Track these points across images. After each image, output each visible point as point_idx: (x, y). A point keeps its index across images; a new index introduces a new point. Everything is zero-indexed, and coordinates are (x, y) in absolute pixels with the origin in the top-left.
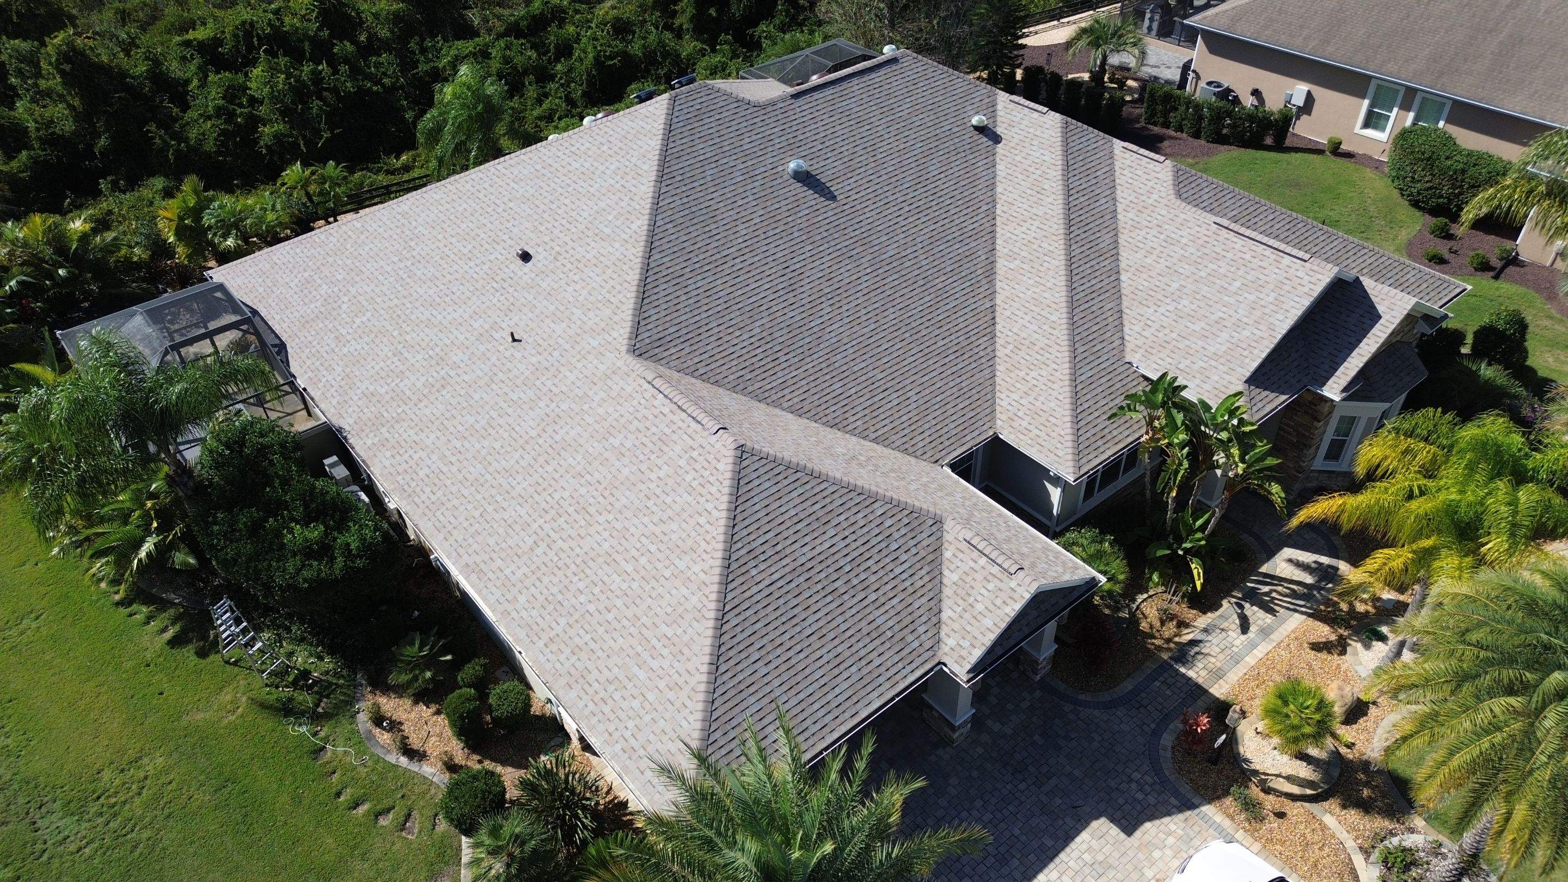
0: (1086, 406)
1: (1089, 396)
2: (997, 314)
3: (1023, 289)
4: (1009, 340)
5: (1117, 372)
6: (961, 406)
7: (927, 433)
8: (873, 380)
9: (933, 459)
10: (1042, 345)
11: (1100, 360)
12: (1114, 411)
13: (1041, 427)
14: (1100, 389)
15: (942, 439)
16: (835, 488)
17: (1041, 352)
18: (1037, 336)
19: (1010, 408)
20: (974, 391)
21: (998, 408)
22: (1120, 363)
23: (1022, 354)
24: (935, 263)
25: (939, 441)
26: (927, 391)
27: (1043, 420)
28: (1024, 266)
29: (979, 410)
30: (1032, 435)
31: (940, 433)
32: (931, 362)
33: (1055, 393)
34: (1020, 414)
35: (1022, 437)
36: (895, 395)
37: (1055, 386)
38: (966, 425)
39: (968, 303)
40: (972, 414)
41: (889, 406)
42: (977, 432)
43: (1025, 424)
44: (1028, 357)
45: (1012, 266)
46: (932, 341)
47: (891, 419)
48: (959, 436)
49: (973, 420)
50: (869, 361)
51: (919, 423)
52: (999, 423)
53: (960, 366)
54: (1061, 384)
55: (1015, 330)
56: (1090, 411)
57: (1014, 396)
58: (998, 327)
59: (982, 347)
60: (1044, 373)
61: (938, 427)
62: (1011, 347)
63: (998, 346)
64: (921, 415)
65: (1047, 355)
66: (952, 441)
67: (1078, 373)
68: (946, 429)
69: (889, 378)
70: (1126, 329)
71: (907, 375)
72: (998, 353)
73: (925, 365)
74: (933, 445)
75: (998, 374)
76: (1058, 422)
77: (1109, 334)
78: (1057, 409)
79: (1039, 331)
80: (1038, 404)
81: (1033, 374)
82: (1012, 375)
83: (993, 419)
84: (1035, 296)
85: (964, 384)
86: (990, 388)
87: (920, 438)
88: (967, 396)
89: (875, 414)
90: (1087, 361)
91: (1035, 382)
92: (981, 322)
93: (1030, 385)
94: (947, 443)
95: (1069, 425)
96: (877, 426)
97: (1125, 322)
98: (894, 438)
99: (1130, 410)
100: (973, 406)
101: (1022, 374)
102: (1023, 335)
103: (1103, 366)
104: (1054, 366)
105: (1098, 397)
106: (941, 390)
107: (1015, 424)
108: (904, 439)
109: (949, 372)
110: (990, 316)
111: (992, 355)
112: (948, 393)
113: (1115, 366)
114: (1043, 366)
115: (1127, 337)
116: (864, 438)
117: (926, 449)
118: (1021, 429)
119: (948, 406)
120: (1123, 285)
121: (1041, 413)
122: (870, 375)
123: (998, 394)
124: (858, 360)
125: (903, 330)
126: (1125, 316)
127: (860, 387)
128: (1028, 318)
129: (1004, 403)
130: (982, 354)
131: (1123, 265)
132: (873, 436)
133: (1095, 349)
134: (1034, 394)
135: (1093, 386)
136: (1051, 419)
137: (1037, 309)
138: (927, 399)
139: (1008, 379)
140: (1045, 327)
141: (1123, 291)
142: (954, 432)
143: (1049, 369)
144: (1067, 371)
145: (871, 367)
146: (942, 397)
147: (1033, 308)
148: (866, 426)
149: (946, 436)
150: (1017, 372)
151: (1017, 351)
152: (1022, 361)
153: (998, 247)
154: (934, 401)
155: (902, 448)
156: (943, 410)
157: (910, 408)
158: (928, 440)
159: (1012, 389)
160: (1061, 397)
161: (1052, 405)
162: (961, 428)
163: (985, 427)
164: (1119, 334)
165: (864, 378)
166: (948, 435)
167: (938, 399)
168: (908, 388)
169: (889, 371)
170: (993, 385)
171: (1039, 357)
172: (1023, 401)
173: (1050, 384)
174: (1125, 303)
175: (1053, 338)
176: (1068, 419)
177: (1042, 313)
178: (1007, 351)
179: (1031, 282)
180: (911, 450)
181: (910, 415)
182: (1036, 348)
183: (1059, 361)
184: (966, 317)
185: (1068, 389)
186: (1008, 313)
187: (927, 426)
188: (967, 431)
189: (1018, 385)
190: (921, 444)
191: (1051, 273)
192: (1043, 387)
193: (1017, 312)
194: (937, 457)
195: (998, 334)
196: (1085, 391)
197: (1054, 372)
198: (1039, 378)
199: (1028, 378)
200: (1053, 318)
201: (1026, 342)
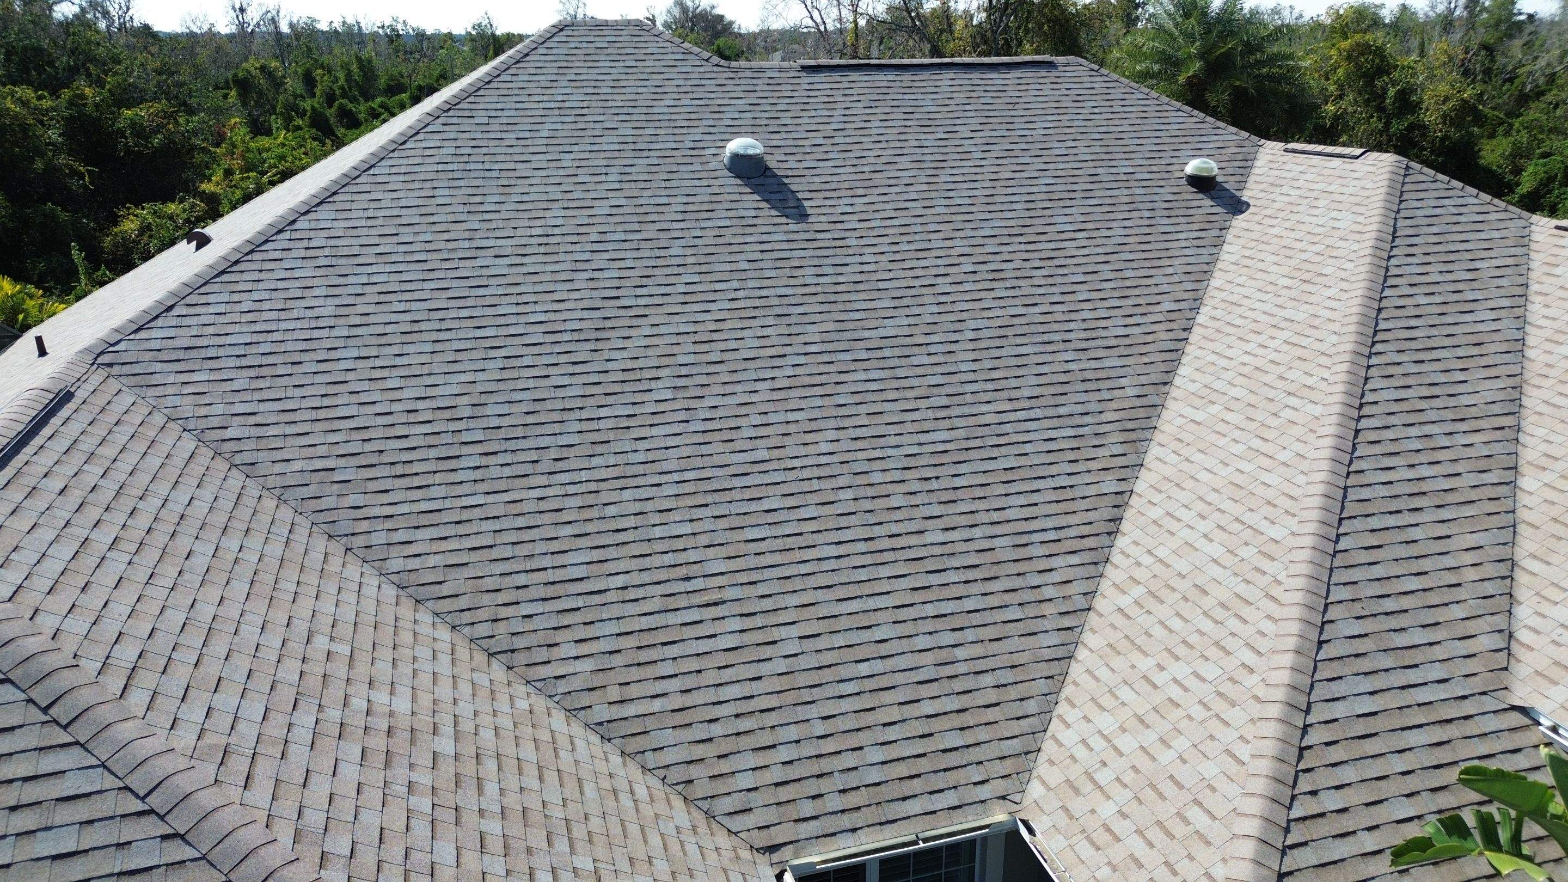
0: (1331, 801)
1: (1348, 774)
2: (1129, 514)
3: (1210, 462)
4: (1139, 574)
5: (1472, 728)
6: (928, 708)
7: (784, 754)
8: (694, 570)
9: (762, 839)
10: (1223, 594)
11: (1413, 676)
12: (1428, 829)
13: (1155, 834)
14: (1399, 763)
15: (824, 786)
16: (96, 780)
17: (1219, 614)
18: (1216, 571)
19: (1081, 752)
20: (988, 680)
21: (1049, 747)
22: (1489, 703)
23: (1162, 611)
24: (995, 374)
25: (812, 787)
26: (840, 640)
27: (1166, 811)
28: (1229, 417)
29: (982, 734)
30: (1118, 853)
31: (825, 765)
32: (885, 571)
33: (1227, 736)
34: (1104, 777)
35: (1086, 851)
36: (737, 624)
37: (1231, 714)
38: (923, 765)
39: (1054, 470)
40: (955, 740)
41: (703, 646)
42: (950, 798)
43: (1107, 810)
44: (1176, 624)
45: (1199, 416)
46: (914, 527)
47: (689, 682)
48: (886, 792)
49: (953, 759)
50: (708, 525)
51: (771, 719)
52: (1035, 790)
53: (969, 604)
54: (1256, 710)
55: (1161, 552)
56: (1346, 823)
57: (1106, 722)
58: (1121, 542)
59: (1056, 577)
60: (1210, 671)
61: (829, 746)
62: (1138, 591)
63: (1105, 585)
64: (791, 697)
65: (1233, 624)
66: (853, 800)
67: (1321, 692)
68: (849, 760)
69: (743, 578)
70: (1523, 613)
71: (797, 584)
72: (1099, 603)
73: (862, 575)
74: (785, 794)
75: (1082, 653)
76: (1215, 831)
77: (1458, 612)
78: (1223, 785)
79: (1228, 560)
80: (1166, 757)
81: (1180, 670)
82: (1117, 662)
83: (1022, 775)
84: (1239, 479)
85: (960, 653)
86: (1042, 686)
87: (752, 760)
88: (958, 686)
89: (644, 656)
90: (1365, 665)
91: (1175, 692)
92: (1071, 520)
93: (1157, 698)
94: (835, 803)
95: (1248, 848)
96: (634, 691)
97: (1521, 593)
98: (669, 737)
99: (1492, 842)
100: (967, 719)
101: (1145, 664)
102: (1182, 566)
103: (1422, 695)
104: (1249, 657)
105: (1385, 789)
106: (884, 649)
107: (1078, 806)
108: (699, 751)
109: (930, 610)
110: (1108, 513)
111: (1081, 603)
112: (902, 662)
113: (1468, 708)
114: (1213, 652)
115: (1523, 635)
116: (572, 712)
117: (756, 799)
118: (1092, 824)
119: (888, 697)
120: (1523, 499)
121: (1168, 788)
122: (692, 556)
123: (1062, 708)
124: (676, 516)
125: (841, 482)
126: (1519, 575)
127: (646, 578)
128: (1203, 526)
129: (1069, 737)
130: (1049, 592)
131: (1531, 451)
132: (602, 712)
133: (1401, 640)
134: (1162, 727)
135: (1371, 747)
136: (1194, 813)
137: (1236, 509)
138: (827, 658)
139: (1103, 673)
140: (1245, 552)
141: (1522, 514)
142: (874, 775)
143: (1231, 664)
144: (1284, 677)
145: (703, 540)
146: (878, 666)
147: (1227, 505)
148: (598, 680)
149: (839, 781)
150: (1136, 657)
151: (1150, 604)
152: (1158, 631)
153: (1177, 381)
154: (846, 672)
155: (676, 775)
156: (866, 701)
157: (764, 669)
158: (778, 774)
159: (1106, 701)
160: (1243, 752)
161: (1210, 770)
162: (902, 769)
163: (984, 792)
164: (1500, 621)
165: (669, 559)
166: (852, 780)
167: (864, 669)
168: (783, 617)
169: (752, 562)
170: (1057, 680)
171: (1207, 626)
172: (1126, 743)
173: (1219, 705)
174: (1527, 544)
175: (1262, 581)
176: (1252, 827)
177: (1248, 518)
178: (1125, 601)
179: (1238, 449)
180: (700, 790)
181: (755, 687)
182: (1207, 603)
183: (1263, 645)
184: (1035, 498)
185: (1272, 729)
186: (1155, 513)
187: (792, 733)
188: (916, 786)
189: (1125, 693)
190: (746, 781)
191: (1296, 431)
192: (1198, 712)
193: (1182, 513)
194: (777, 835)
195: (1116, 558)
196: (1336, 754)
197: (1241, 675)
198: (1192, 683)
199: (1159, 678)
200: (1275, 532)
201: (1184, 585)
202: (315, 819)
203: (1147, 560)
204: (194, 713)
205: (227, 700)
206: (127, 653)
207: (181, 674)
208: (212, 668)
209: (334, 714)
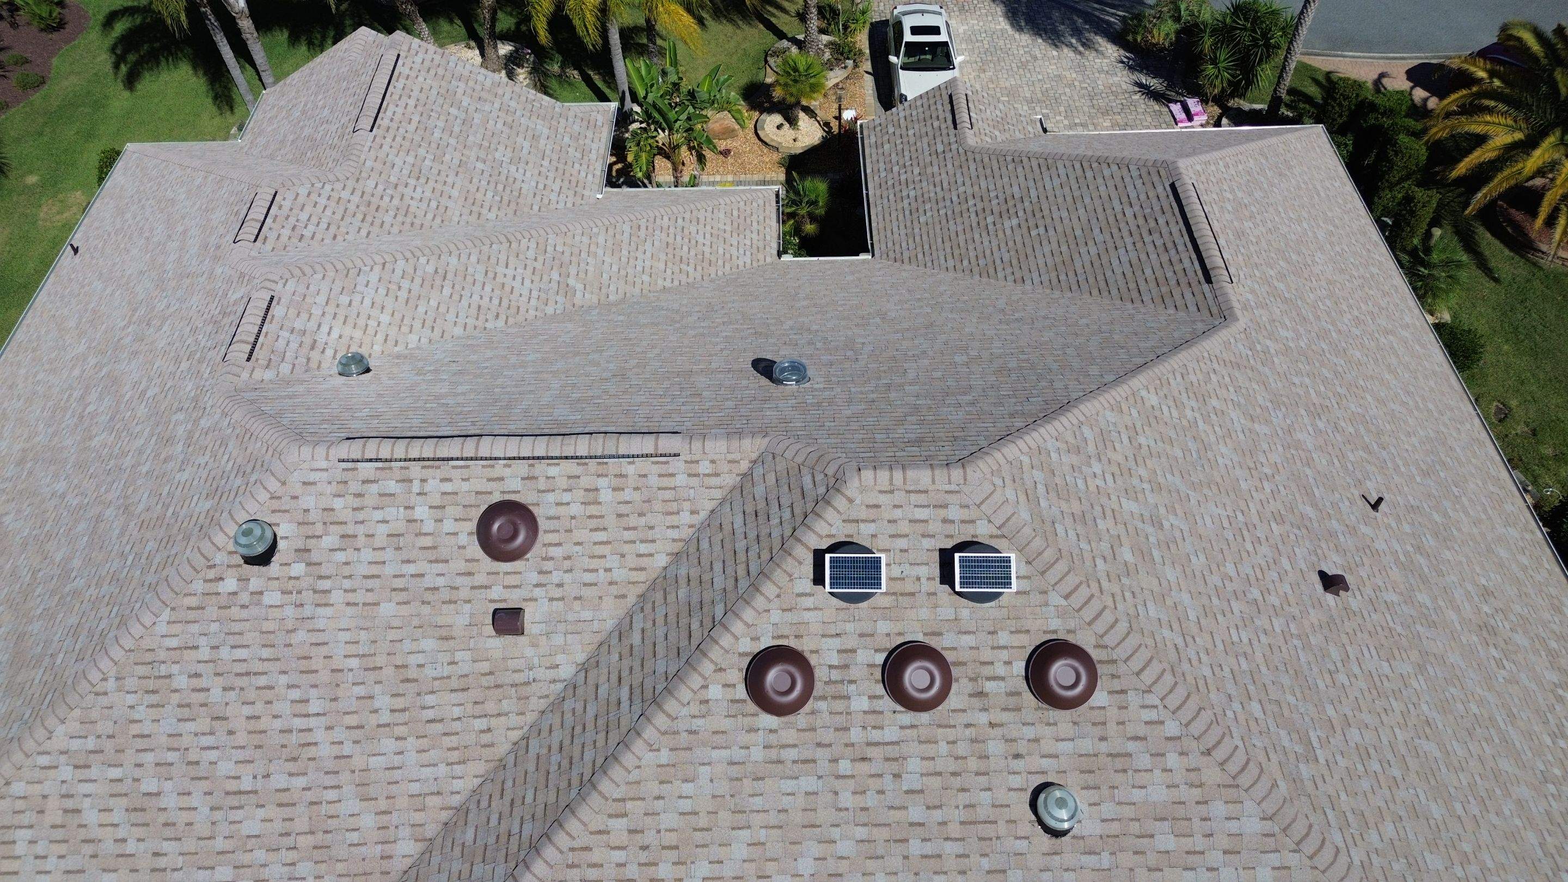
2: (653, 289)
3: (606, 269)
4: (677, 270)
10: (663, 236)
13: (749, 221)
17: (672, 235)
19: (747, 254)
21: (754, 265)
23: (685, 254)
27: (741, 221)
28: (573, 273)
30: (762, 228)
33: (708, 215)
34: (748, 243)
37: (701, 217)
43: (755, 237)
44: (686, 248)
45: (580, 287)
54: (694, 210)
55: (662, 266)
57: (734, 253)
60: (693, 229)
62: (683, 267)
65: (672, 229)
76: (734, 206)
78: (722, 210)
79: (649, 241)
80: (727, 229)
81: (700, 239)
82: (713, 259)
84: (607, 252)
86: (740, 277)
91: (708, 236)
93: (714, 240)
101: (706, 250)
102: (662, 256)
104: (680, 220)
107: (761, 244)
114: (686, 231)
118: (761, 239)
121: (735, 224)
123: (741, 268)
128: (639, 255)
129: (747, 260)
134: (722, 235)
136: (735, 214)
137: (625, 247)
139: (720, 263)
140: (642, 235)
147: (625, 252)
150: (707, 255)
151: (685, 260)
152: (693, 252)
159: (728, 256)
160: (709, 208)
161: (722, 215)
171: (679, 237)
172: (734, 243)
173: (701, 222)
175: (650, 226)
177: (626, 242)
178: (690, 269)
179: (591, 260)
182: (671, 240)
186: (646, 278)
189: (721, 251)
191: (568, 240)
192: (708, 227)
193: (639, 269)
197: (687, 220)
198: (701, 233)
199: (708, 243)
200: (626, 228)
201: (670, 250)
202: (1020, 169)
203: (669, 272)
204: (1062, 171)
205: (1056, 182)
206: (1089, 174)
207: (1073, 182)
208: (1067, 190)
209: (1027, 204)
